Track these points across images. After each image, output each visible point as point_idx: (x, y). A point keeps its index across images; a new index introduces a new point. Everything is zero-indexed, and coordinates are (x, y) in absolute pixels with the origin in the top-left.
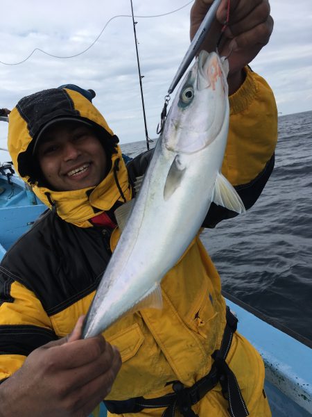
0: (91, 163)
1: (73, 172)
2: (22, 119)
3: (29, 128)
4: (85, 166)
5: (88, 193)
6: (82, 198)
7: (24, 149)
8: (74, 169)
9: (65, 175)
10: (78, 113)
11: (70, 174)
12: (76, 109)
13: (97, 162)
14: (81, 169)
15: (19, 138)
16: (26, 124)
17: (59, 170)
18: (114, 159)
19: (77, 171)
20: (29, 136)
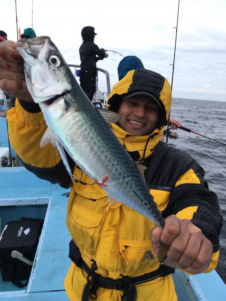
0: (145, 125)
1: (133, 122)
2: (132, 79)
3: (131, 86)
4: (141, 124)
5: (127, 136)
6: (123, 136)
7: (120, 93)
8: (135, 121)
9: (129, 120)
10: (160, 96)
11: (131, 121)
12: (160, 93)
13: (148, 127)
14: (139, 124)
15: (122, 86)
16: (131, 82)
17: (128, 115)
18: (156, 131)
19: (136, 123)
20: (127, 90)
